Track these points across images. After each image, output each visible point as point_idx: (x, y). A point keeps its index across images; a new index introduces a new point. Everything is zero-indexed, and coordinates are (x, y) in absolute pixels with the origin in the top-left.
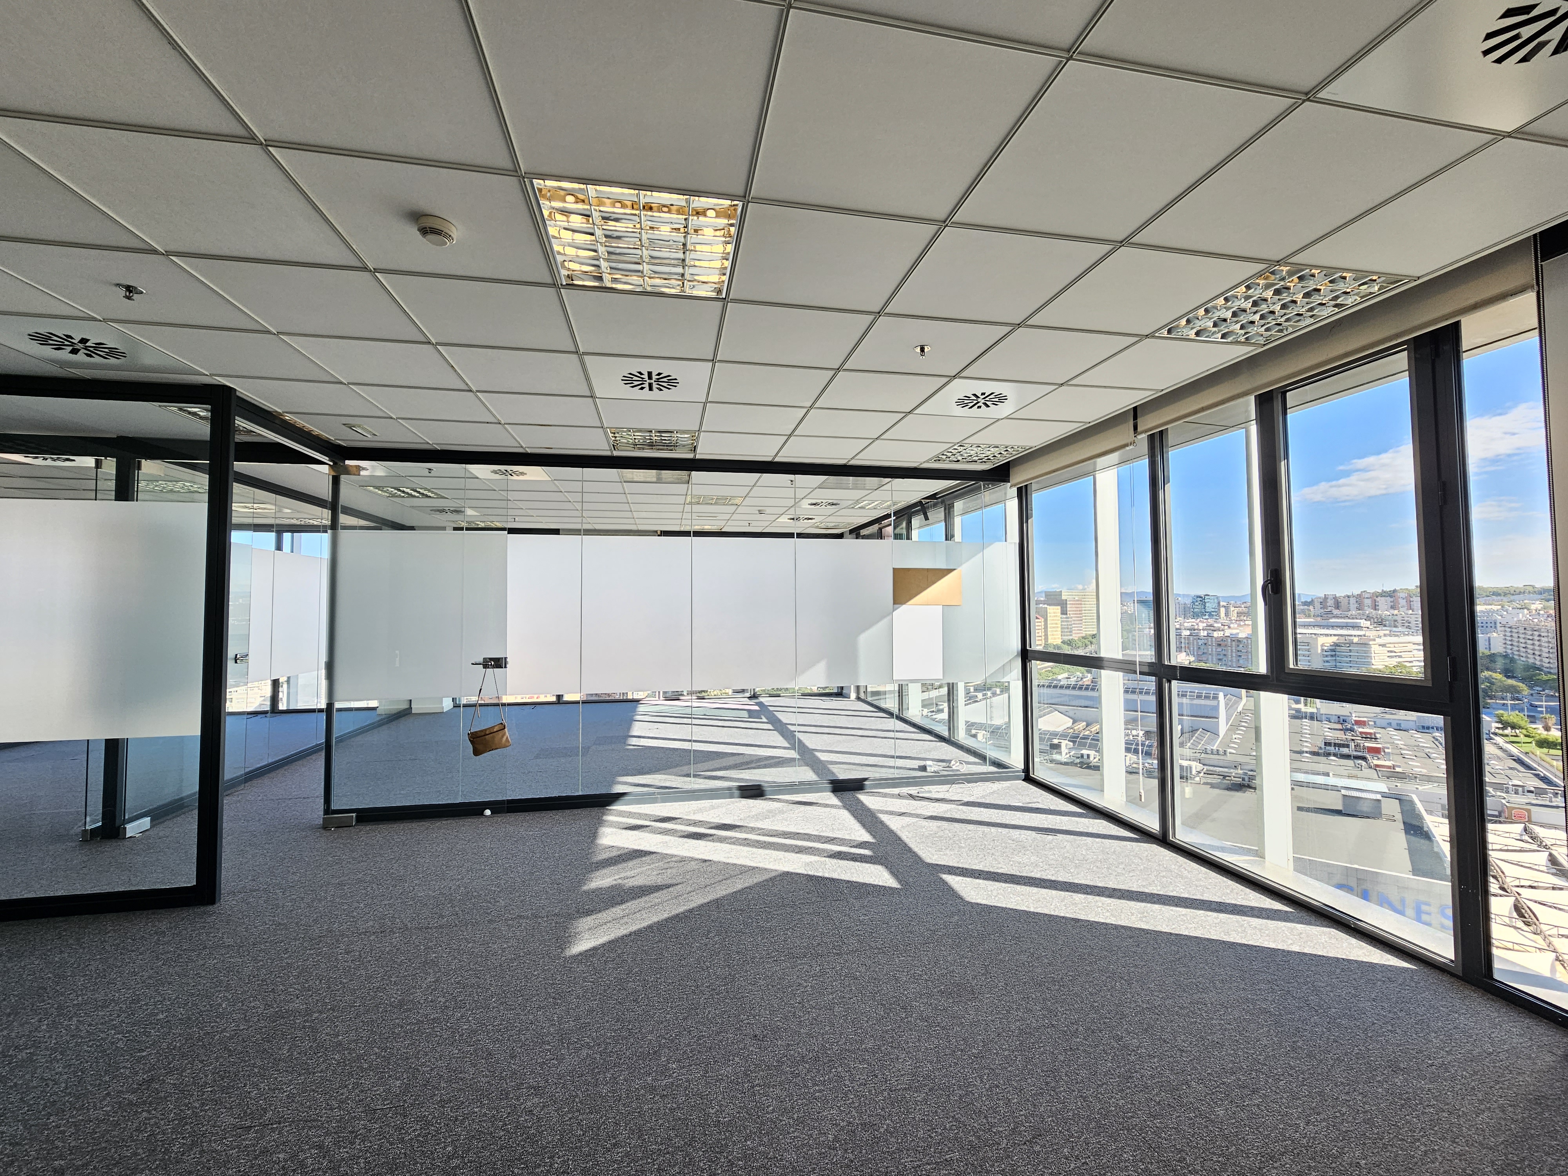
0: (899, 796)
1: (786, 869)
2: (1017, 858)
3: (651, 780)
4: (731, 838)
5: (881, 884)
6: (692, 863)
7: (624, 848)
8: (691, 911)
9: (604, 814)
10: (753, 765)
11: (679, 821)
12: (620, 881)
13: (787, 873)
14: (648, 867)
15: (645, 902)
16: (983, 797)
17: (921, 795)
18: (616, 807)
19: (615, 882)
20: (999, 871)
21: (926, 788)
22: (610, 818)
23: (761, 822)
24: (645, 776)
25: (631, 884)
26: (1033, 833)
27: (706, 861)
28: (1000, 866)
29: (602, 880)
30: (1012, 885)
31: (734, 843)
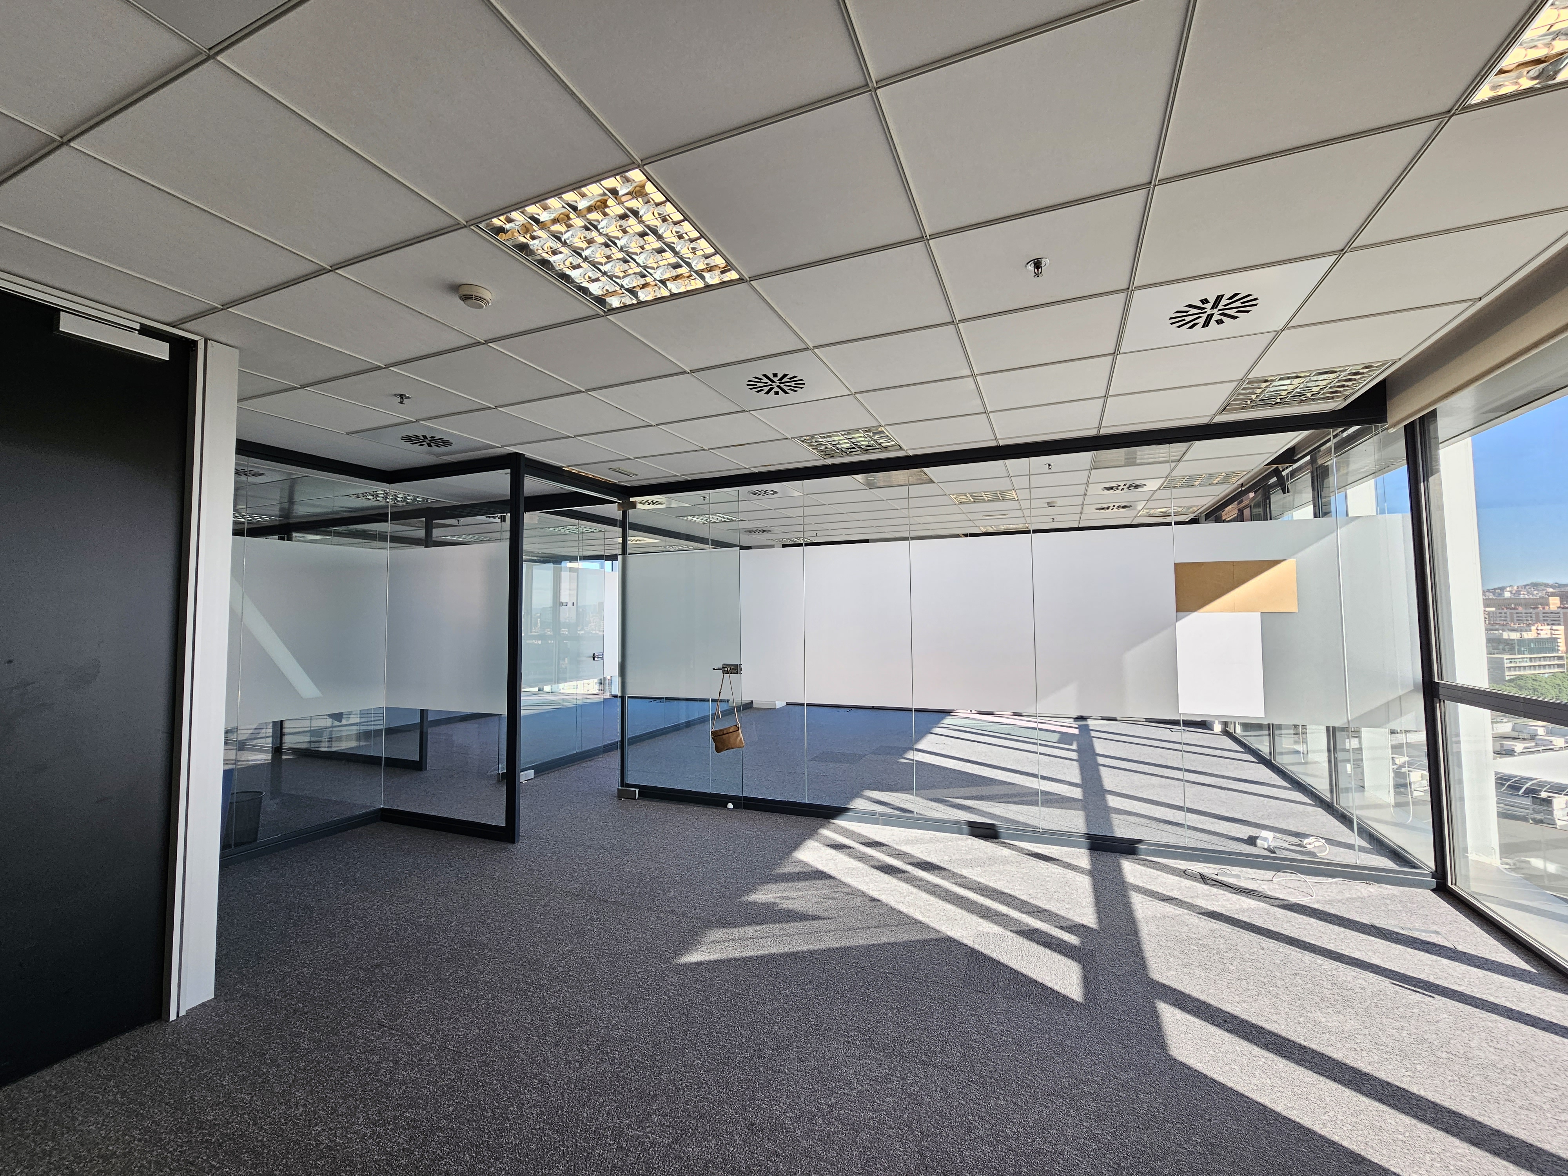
0: (1184, 874)
1: (951, 934)
2: (1319, 1016)
3: (894, 799)
4: (921, 880)
5: (1056, 988)
6: (859, 899)
7: (810, 865)
8: (812, 952)
9: (822, 826)
10: (1016, 799)
11: (884, 848)
12: (778, 901)
13: (950, 940)
14: (815, 892)
15: (780, 929)
16: (1330, 902)
17: (1219, 878)
18: (839, 822)
19: (773, 900)
20: (1267, 1026)
21: (1236, 870)
22: (825, 832)
23: (971, 870)
24: (890, 794)
25: (785, 906)
26: (1385, 983)
27: (874, 900)
28: (1275, 1018)
29: (763, 895)
30: (1271, 1055)
31: (919, 888)
